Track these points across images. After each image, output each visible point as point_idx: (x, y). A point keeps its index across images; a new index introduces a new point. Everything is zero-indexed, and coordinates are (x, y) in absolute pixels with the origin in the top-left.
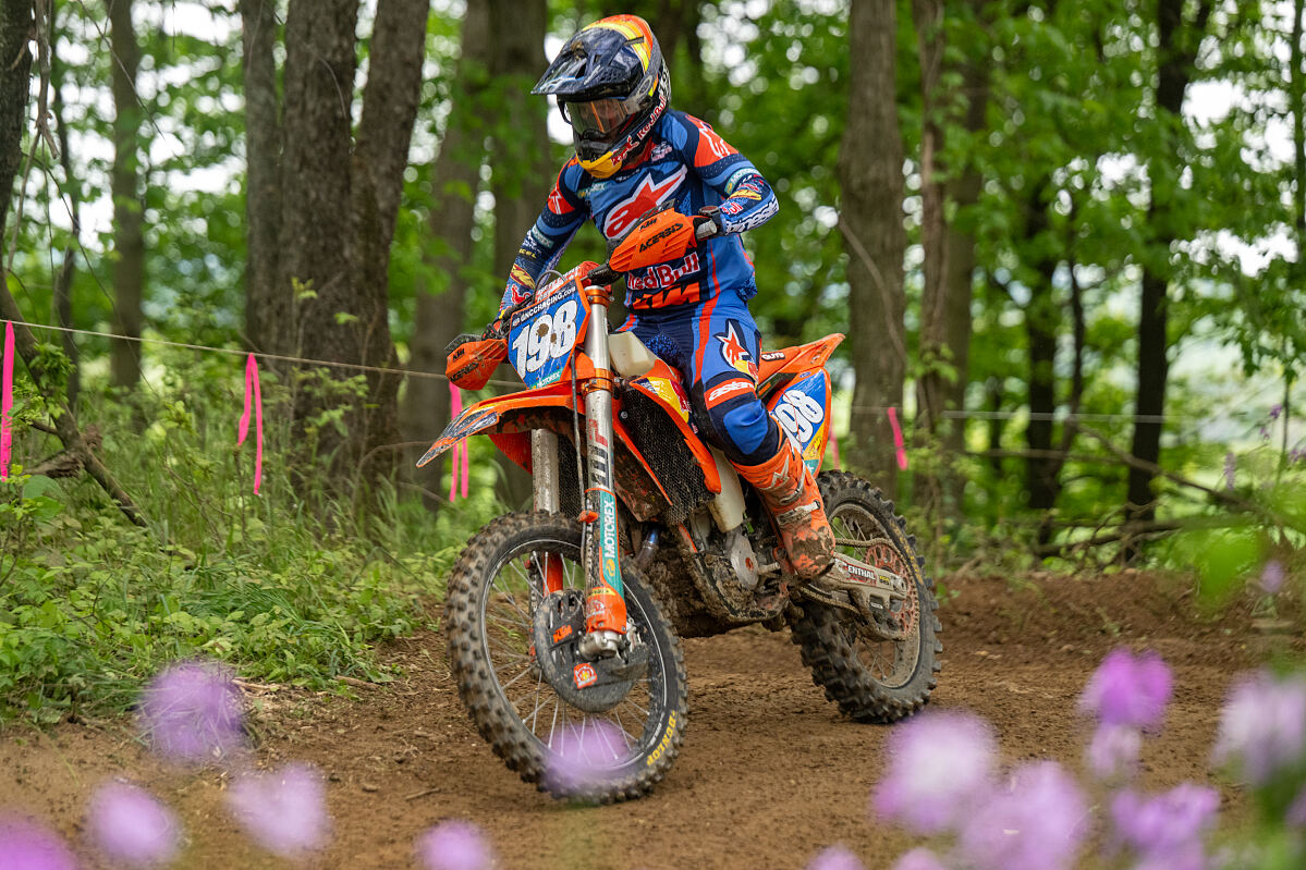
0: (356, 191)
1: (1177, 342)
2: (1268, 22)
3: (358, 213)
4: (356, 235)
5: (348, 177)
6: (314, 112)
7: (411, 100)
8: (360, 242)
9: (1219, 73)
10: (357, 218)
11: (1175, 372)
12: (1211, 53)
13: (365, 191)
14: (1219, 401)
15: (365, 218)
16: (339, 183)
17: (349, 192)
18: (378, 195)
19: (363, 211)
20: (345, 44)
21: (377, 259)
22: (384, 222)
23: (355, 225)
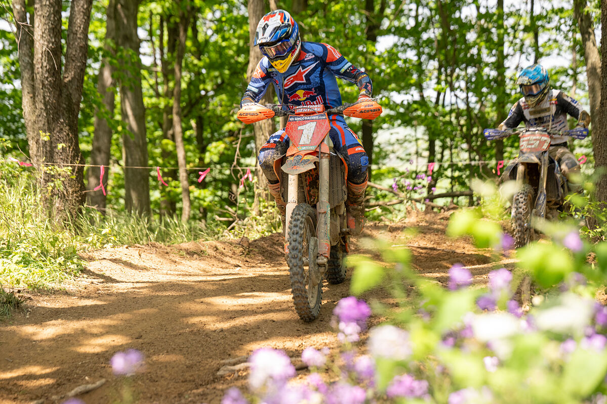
0: (64, 96)
1: (376, 132)
2: (406, 12)
3: (65, 104)
4: (65, 113)
5: (61, 91)
6: (46, 67)
7: (84, 61)
8: (66, 115)
9: (388, 32)
10: (65, 106)
11: (376, 143)
12: (386, 24)
13: (67, 95)
14: (393, 152)
15: (68, 106)
16: (57, 93)
17: (62, 96)
18: (73, 97)
19: (67, 103)
20: (57, 40)
21: (73, 121)
22: (75, 107)
23: (64, 109)
